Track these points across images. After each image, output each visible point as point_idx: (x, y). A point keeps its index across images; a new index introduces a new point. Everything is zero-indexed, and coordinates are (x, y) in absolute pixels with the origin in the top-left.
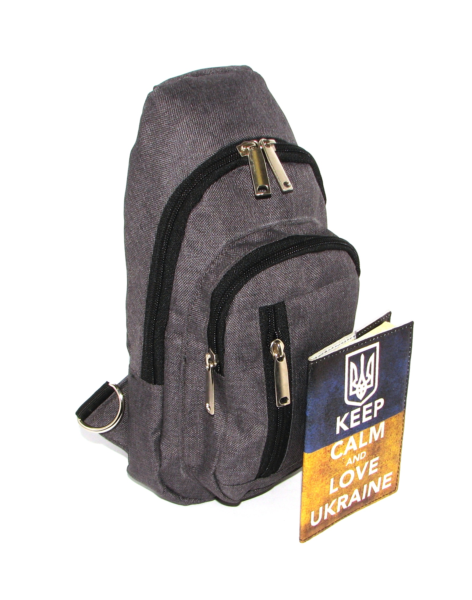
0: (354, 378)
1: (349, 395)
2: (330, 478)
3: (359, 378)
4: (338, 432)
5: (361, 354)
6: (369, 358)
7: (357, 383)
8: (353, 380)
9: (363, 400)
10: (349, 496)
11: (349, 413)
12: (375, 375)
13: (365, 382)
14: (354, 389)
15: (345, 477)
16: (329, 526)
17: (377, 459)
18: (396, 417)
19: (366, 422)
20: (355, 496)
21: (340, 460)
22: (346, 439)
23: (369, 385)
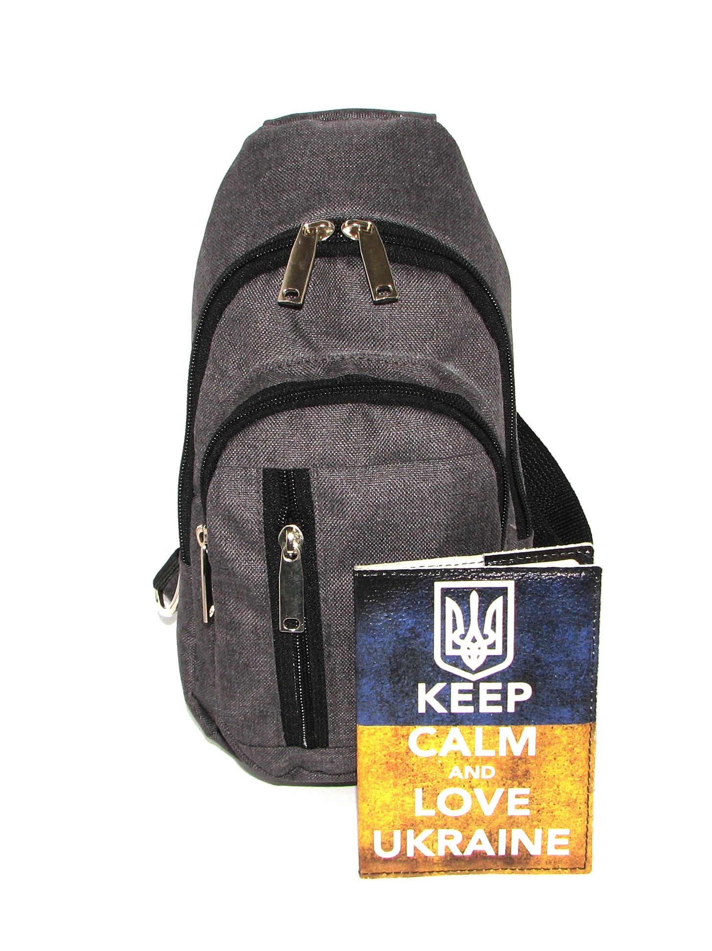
0: (455, 628)
1: (445, 654)
2: (414, 787)
3: (467, 631)
4: (422, 709)
5: (472, 591)
6: (491, 603)
7: (463, 637)
8: (454, 630)
9: (479, 672)
10: (463, 836)
11: (446, 684)
12: (505, 635)
13: (483, 643)
14: (456, 646)
15: (451, 797)
16: (422, 873)
17: (526, 791)
18: (566, 729)
19: (490, 713)
20: (479, 842)
21: (433, 760)
22: (443, 727)
23: (491, 649)
